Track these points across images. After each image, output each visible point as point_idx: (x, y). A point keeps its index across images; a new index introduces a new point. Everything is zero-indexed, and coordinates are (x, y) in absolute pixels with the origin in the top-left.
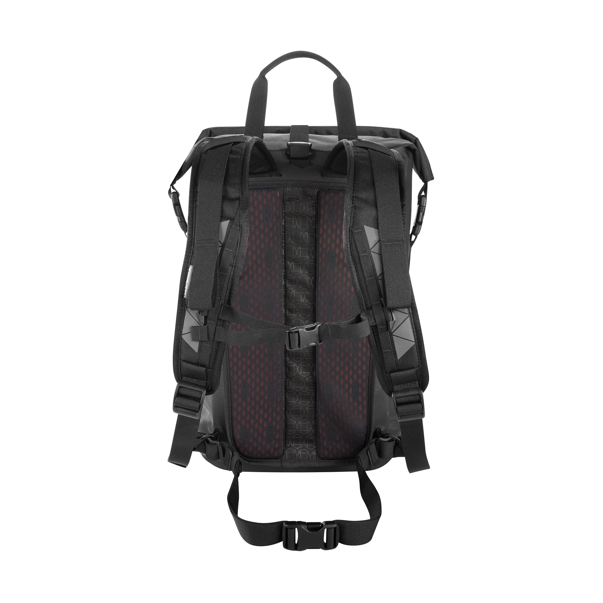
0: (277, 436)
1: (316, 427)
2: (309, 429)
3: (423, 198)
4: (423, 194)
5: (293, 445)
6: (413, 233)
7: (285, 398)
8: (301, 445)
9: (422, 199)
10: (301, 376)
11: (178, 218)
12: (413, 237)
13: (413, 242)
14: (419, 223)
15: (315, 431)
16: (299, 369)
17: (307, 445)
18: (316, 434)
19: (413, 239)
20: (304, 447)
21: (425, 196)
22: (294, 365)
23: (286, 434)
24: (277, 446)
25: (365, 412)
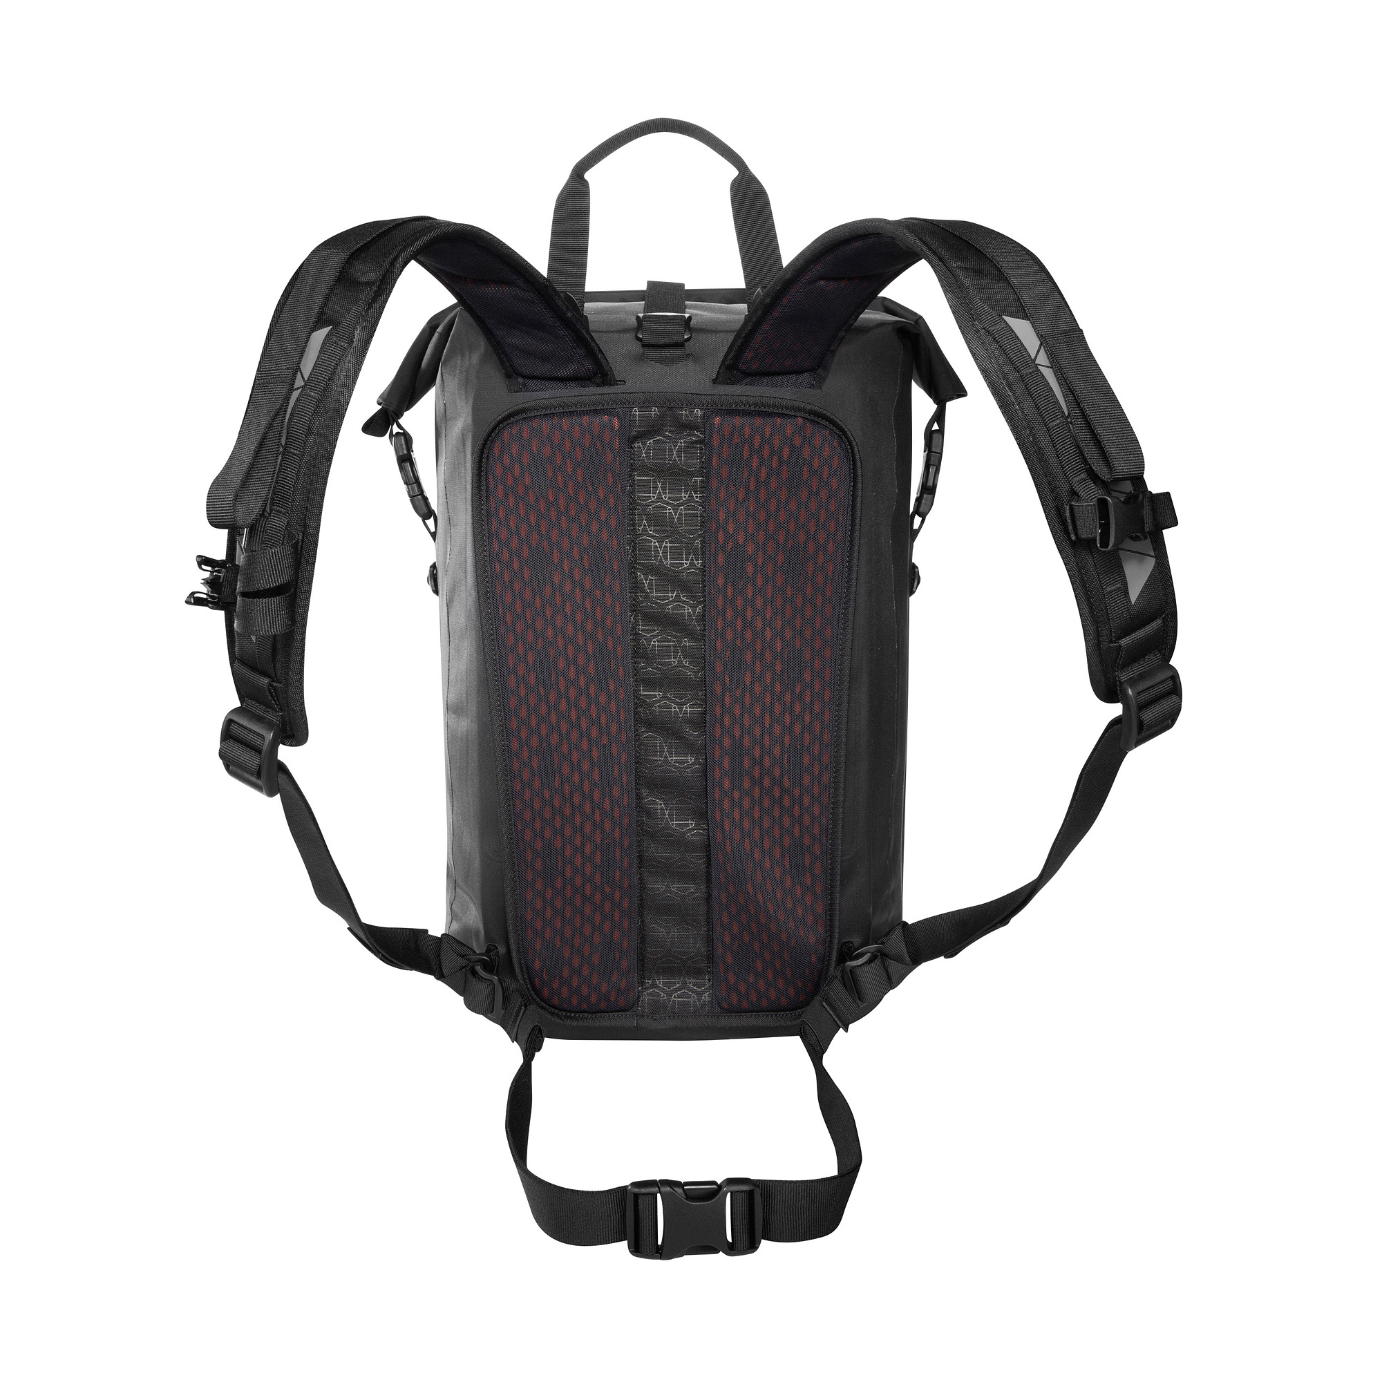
0: (624, 964)
1: (709, 940)
2: (696, 946)
3: (935, 436)
4: (936, 427)
5: (660, 982)
6: (917, 511)
7: (641, 879)
8: (678, 982)
9: (934, 439)
10: (674, 830)
11: (408, 488)
12: (917, 520)
13: (918, 531)
14: (928, 489)
15: (709, 950)
16: (671, 815)
17: (690, 982)
18: (710, 957)
19: (916, 526)
20: (684, 986)
21: (941, 431)
22: (660, 805)
23: (642, 958)
24: (623, 985)
25: (819, 909)
